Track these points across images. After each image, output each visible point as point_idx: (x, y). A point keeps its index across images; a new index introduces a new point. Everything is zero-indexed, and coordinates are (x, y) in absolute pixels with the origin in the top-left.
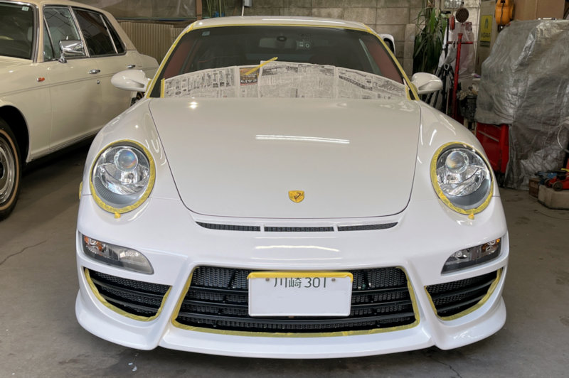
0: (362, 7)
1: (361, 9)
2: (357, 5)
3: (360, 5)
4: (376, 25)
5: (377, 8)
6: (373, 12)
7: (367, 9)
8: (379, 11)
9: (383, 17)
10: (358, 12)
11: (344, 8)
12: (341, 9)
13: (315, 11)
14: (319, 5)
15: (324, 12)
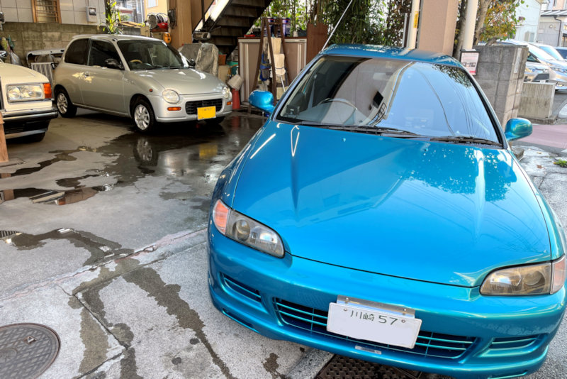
11: (61, 33)
12: (59, 33)
13: (44, 33)
14: (46, 30)
15: (50, 34)
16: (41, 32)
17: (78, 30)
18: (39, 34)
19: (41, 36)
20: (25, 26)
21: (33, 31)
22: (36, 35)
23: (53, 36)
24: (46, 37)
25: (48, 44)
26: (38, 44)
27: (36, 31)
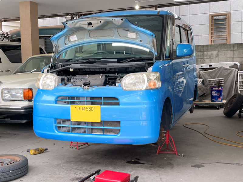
0: (227, 50)
2: (224, 50)
3: (226, 50)
4: (233, 58)
5: (233, 51)
6: (232, 52)
7: (229, 51)
8: (234, 51)
9: (237, 54)
10: (225, 53)
11: (219, 51)
14: (208, 50)
15: (209, 53)
17: (232, 49)
19: (203, 55)
21: (198, 51)
22: (199, 55)
24: (207, 55)
25: (207, 60)
26: (200, 60)
27: (200, 51)
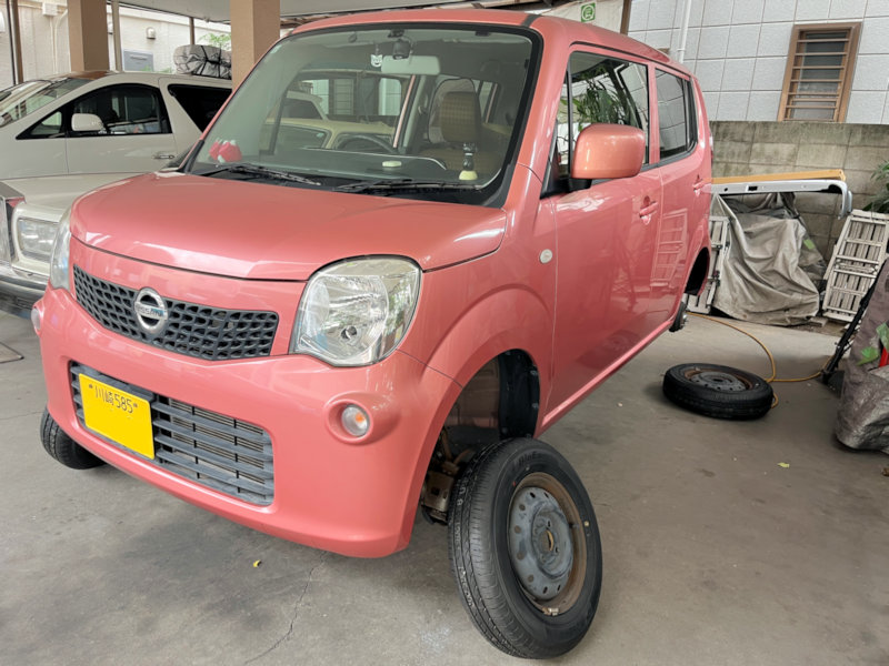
0: (825, 144)
1: (823, 147)
2: (819, 141)
5: (848, 146)
6: (842, 151)
7: (834, 147)
8: (850, 150)
9: (857, 159)
10: (818, 151)
12: (794, 146)
13: (756, 146)
14: (765, 139)
15: (769, 148)
16: (752, 143)
17: (845, 140)
18: (744, 147)
20: (721, 130)
21: (734, 141)
23: (776, 153)
24: (759, 155)
25: (760, 169)
26: (737, 169)
27: (742, 141)
